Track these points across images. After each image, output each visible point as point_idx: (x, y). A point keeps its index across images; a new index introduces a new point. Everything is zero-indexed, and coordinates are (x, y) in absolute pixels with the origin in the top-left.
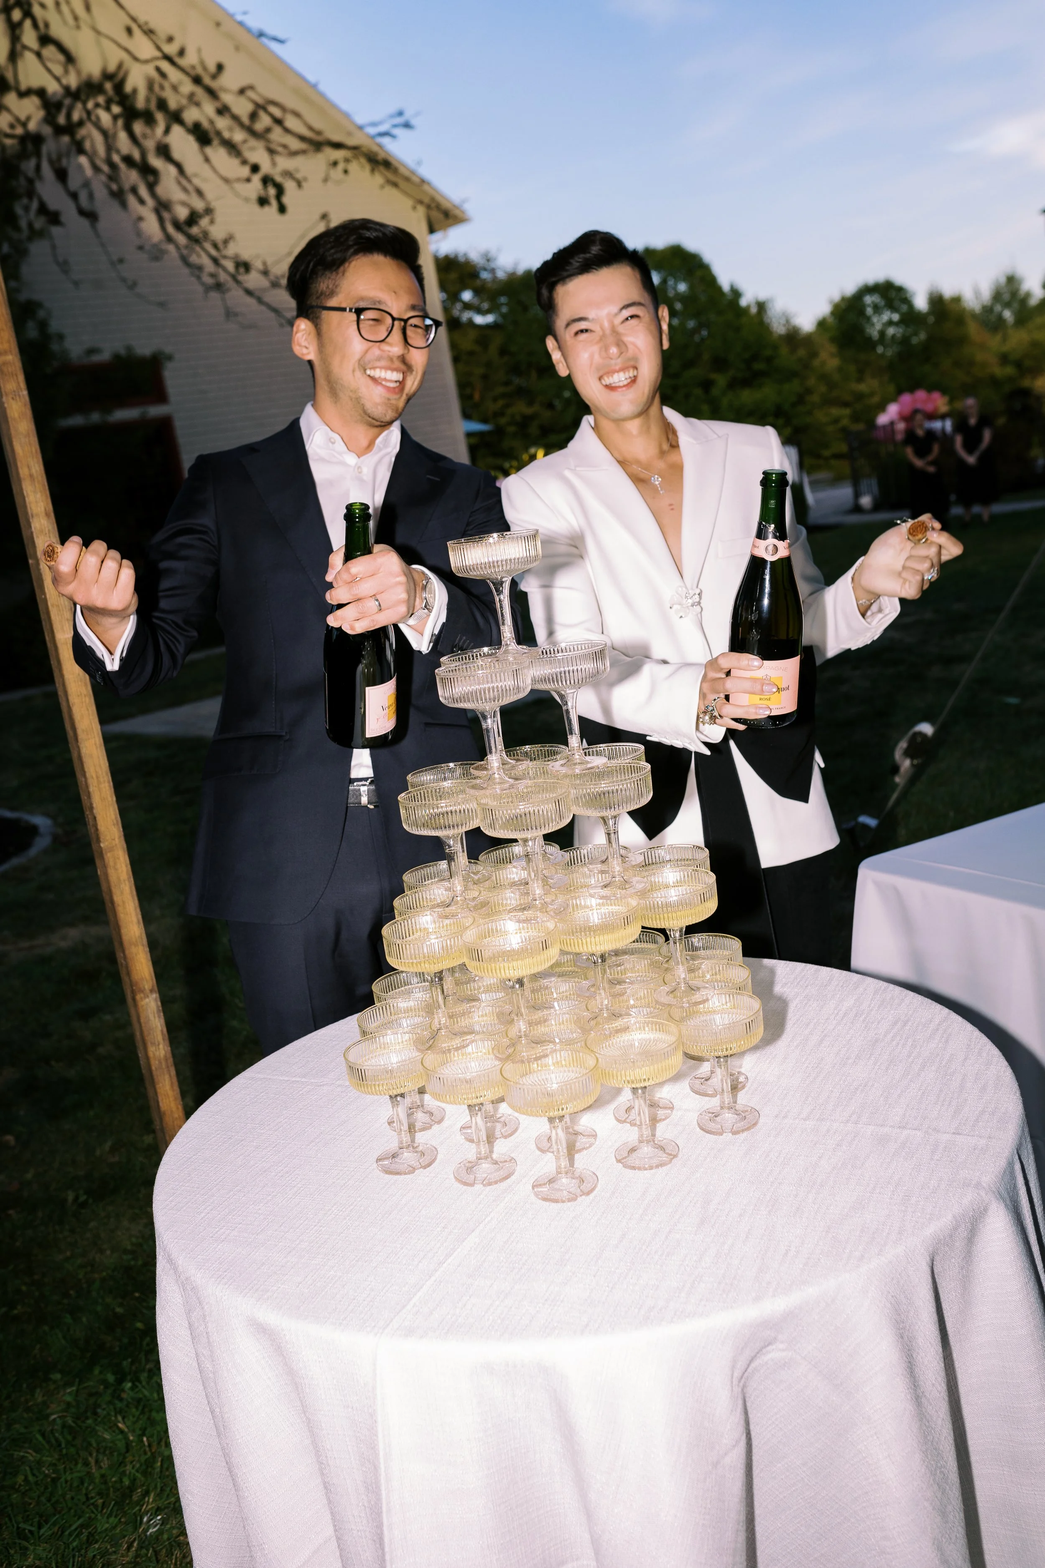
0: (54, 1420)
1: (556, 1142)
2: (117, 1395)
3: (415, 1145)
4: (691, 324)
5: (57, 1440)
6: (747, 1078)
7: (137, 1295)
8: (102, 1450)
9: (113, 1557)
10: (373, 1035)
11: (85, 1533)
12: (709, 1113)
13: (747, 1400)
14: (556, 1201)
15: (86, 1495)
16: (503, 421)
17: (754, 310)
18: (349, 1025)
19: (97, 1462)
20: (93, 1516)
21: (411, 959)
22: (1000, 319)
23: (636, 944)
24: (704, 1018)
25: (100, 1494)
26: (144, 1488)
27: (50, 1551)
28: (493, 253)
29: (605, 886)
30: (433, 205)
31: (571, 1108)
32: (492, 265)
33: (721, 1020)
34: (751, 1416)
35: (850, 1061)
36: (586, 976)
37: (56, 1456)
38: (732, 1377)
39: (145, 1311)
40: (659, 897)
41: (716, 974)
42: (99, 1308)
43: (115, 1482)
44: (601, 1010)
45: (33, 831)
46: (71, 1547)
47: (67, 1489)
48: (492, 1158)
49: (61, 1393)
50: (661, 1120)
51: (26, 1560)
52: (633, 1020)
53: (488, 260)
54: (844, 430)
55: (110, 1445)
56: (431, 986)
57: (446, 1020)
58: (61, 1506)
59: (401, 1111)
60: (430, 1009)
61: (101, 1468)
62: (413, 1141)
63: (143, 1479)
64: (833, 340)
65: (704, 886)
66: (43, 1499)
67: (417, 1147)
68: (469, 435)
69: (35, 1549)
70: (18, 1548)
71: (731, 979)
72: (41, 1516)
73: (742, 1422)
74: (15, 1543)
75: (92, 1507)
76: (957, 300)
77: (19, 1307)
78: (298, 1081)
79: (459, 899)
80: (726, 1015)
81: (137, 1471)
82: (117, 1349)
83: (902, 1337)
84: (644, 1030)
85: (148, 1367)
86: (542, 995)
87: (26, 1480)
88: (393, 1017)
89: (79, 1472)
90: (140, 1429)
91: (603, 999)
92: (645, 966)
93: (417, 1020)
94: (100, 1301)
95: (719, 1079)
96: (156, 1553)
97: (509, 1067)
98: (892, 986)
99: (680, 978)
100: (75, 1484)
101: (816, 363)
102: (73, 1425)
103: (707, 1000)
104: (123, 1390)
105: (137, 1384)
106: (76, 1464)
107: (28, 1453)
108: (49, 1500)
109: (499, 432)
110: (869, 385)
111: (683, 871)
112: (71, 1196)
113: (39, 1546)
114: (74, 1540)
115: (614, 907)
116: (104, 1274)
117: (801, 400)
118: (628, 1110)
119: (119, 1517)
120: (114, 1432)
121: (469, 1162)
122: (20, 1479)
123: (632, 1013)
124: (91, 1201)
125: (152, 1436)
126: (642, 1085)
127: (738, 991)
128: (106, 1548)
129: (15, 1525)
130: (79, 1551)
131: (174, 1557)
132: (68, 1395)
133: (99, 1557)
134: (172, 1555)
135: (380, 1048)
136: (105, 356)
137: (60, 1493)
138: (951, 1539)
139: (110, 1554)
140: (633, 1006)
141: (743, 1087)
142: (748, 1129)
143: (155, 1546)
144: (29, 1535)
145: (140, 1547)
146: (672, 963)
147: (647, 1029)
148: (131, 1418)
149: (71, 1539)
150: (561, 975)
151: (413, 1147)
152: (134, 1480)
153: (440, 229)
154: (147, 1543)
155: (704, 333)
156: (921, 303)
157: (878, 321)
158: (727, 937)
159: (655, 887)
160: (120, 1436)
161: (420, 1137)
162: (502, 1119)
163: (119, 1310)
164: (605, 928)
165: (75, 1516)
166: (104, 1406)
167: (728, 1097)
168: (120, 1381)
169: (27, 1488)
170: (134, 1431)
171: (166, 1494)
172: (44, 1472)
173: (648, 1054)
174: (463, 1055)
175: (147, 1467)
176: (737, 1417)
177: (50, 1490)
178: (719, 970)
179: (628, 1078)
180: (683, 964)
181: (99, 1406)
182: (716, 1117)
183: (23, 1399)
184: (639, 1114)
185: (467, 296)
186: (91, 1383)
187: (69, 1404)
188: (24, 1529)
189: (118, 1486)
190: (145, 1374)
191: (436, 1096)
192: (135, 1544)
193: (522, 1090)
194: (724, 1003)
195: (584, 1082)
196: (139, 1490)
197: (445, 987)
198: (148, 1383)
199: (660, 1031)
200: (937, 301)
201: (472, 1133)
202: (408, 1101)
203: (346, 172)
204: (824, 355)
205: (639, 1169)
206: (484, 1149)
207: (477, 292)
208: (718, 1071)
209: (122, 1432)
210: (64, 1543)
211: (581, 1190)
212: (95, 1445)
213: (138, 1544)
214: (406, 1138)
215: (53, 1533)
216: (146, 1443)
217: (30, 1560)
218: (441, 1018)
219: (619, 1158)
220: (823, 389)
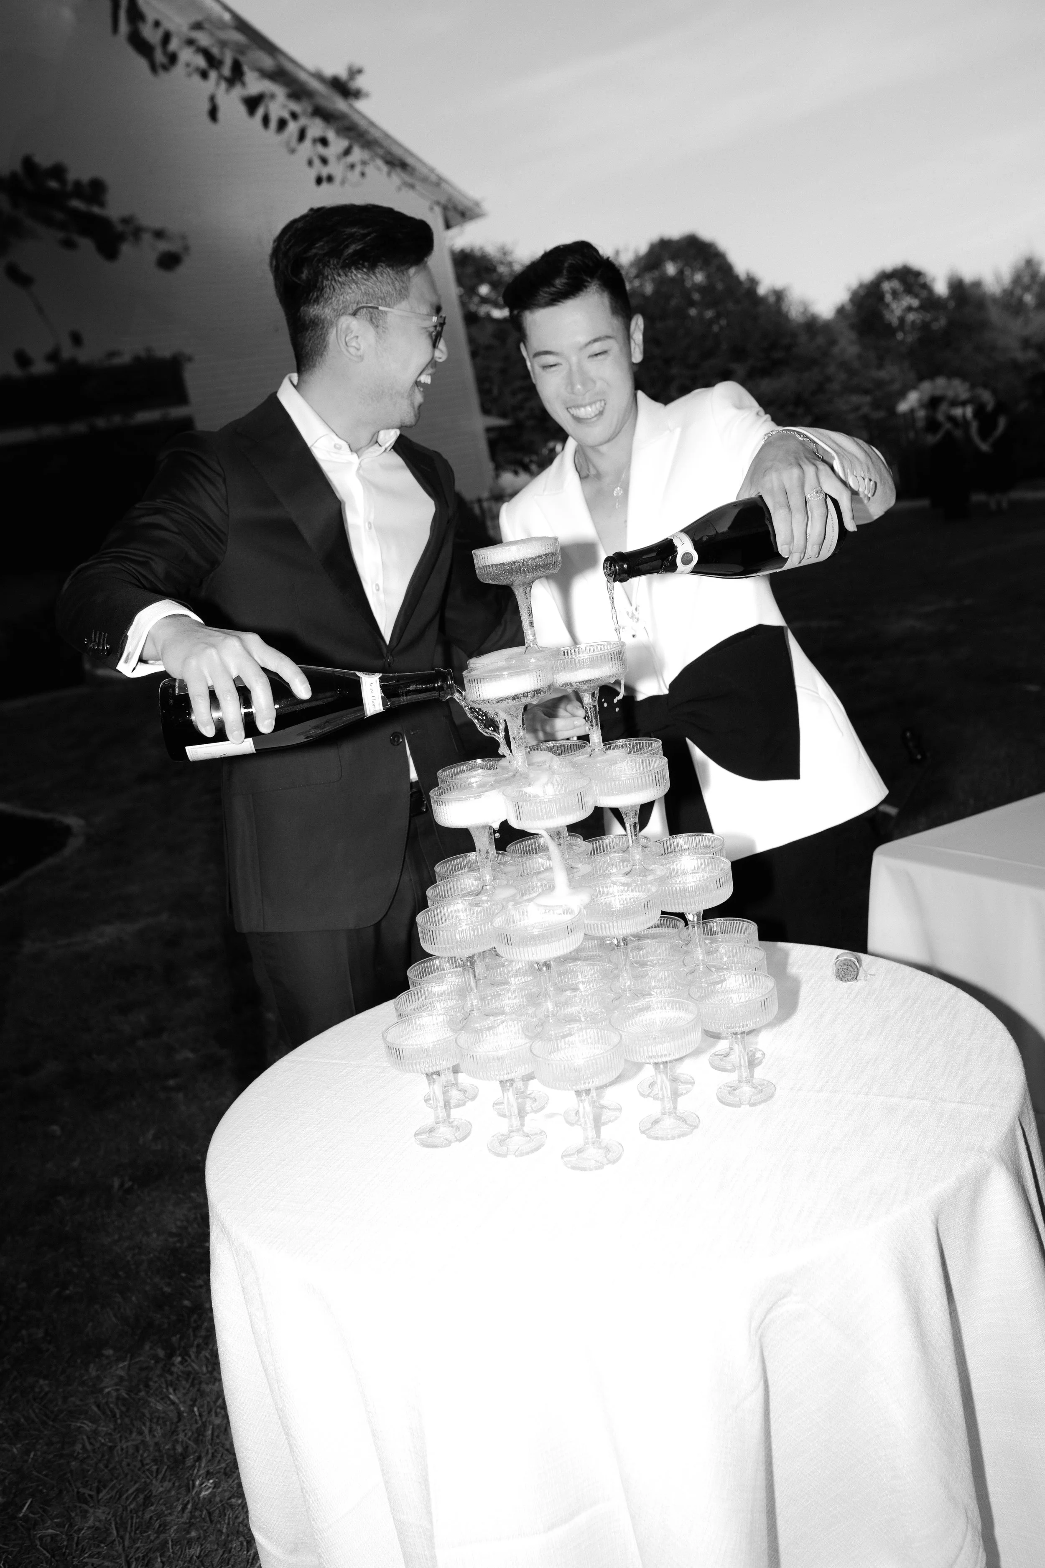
0: (109, 1393)
1: (584, 1116)
2: (167, 1369)
3: (451, 1120)
4: (709, 314)
5: (112, 1411)
6: (764, 1054)
7: (183, 1275)
8: (155, 1420)
9: (169, 1518)
10: (410, 1017)
11: (141, 1496)
12: (728, 1086)
13: (764, 1349)
14: (584, 1169)
15: (141, 1461)
16: (522, 415)
17: (772, 299)
18: (386, 1010)
19: (151, 1431)
20: (148, 1481)
21: (445, 944)
22: (1020, 300)
23: (657, 929)
24: (723, 997)
25: (155, 1461)
26: (196, 1454)
27: (109, 1514)
28: (509, 247)
29: (627, 874)
30: (450, 206)
31: (597, 1082)
32: (509, 259)
33: (737, 999)
34: (767, 1364)
35: (862, 1037)
36: (610, 959)
37: (112, 1427)
38: (750, 1327)
39: (192, 1290)
40: (677, 883)
41: (733, 956)
42: (147, 1288)
43: (169, 1449)
44: (624, 990)
45: (67, 831)
46: (129, 1509)
47: (123, 1456)
48: (523, 1132)
49: (114, 1368)
50: (682, 1094)
51: (86, 1522)
52: (653, 999)
53: (505, 254)
54: (865, 418)
55: (163, 1415)
56: (464, 970)
57: (478, 1002)
58: (117, 1472)
59: (437, 1089)
60: (462, 992)
61: (154, 1436)
62: (449, 1116)
63: (195, 1446)
64: (852, 327)
65: (720, 872)
66: (101, 1465)
67: (452, 1122)
68: (489, 430)
69: (94, 1511)
70: (78, 1511)
71: (747, 961)
72: (99, 1482)
73: (760, 1370)
74: (76, 1507)
75: (147, 1473)
76: (977, 284)
77: (71, 1288)
78: (338, 1063)
79: (488, 887)
80: (743, 994)
81: (189, 1439)
82: (166, 1326)
83: (909, 1290)
84: (665, 1009)
85: (196, 1342)
86: (568, 978)
87: (84, 1447)
88: (427, 1001)
89: (133, 1440)
90: (191, 1400)
91: (626, 981)
92: (666, 949)
93: (450, 1003)
94: (148, 1281)
95: (738, 1055)
96: (210, 1514)
97: (538, 1045)
98: (903, 967)
99: (698, 960)
100: (131, 1451)
101: (836, 350)
102: (126, 1396)
103: (725, 980)
104: (173, 1365)
105: (187, 1358)
106: (131, 1433)
107: (84, 1423)
108: (106, 1467)
109: (519, 426)
110: (889, 372)
111: (700, 859)
112: (116, 1183)
113: (99, 1509)
114: (131, 1503)
115: (635, 893)
116: (152, 1255)
117: (820, 388)
118: (652, 1085)
119: (173, 1481)
120: (166, 1403)
121: (502, 1135)
122: (78, 1447)
123: (653, 993)
124: (136, 1187)
125: (202, 1406)
126: (664, 1059)
127: (754, 971)
128: (162, 1510)
129: (75, 1490)
130: (136, 1513)
131: (227, 1517)
132: (121, 1369)
133: (155, 1519)
134: (225, 1515)
135: (416, 1029)
136: (126, 359)
137: (117, 1459)
138: (957, 1477)
139: (166, 1516)
140: (655, 987)
141: (760, 1063)
142: (765, 1101)
143: (208, 1507)
144: (89, 1499)
145: (195, 1508)
146: (691, 946)
147: (667, 1008)
148: (181, 1389)
149: (128, 1502)
150: (586, 959)
151: (449, 1122)
152: (186, 1448)
153: (456, 225)
154: (200, 1505)
155: (723, 322)
156: (941, 288)
157: (898, 307)
158: (743, 921)
159: (672, 874)
160: (172, 1407)
161: (455, 1113)
162: (532, 1096)
163: (167, 1290)
164: (626, 913)
165: (131, 1481)
166: (156, 1379)
167: (745, 1073)
168: (170, 1356)
169: (85, 1456)
170: (184, 1402)
171: (217, 1460)
172: (100, 1441)
173: (670, 1032)
174: (494, 1034)
175: (199, 1435)
176: (756, 1364)
177: (106, 1457)
178: (736, 952)
179: (650, 1054)
180: (701, 946)
181: (151, 1379)
182: (734, 1090)
183: (77, 1374)
184: (662, 1089)
185: (484, 290)
186: (142, 1358)
187: (121, 1379)
188: (84, 1494)
189: (172, 1452)
190: (194, 1349)
191: (471, 1073)
192: (189, 1506)
193: (550, 1065)
194: (741, 982)
195: (609, 1058)
196: (192, 1457)
197: (477, 972)
198: (197, 1357)
199: (680, 1009)
200: (958, 287)
201: (504, 1108)
202: (443, 1079)
203: (363, 174)
204: (843, 342)
205: (662, 1139)
206: (516, 1122)
207: (494, 285)
208: (736, 1047)
209: (173, 1403)
210: (122, 1506)
211: (608, 1160)
212: (148, 1415)
213: (192, 1506)
214: (442, 1114)
215: (111, 1498)
216: (197, 1413)
217: (90, 1522)
218: (473, 1000)
219: (643, 1129)
220: (843, 376)
